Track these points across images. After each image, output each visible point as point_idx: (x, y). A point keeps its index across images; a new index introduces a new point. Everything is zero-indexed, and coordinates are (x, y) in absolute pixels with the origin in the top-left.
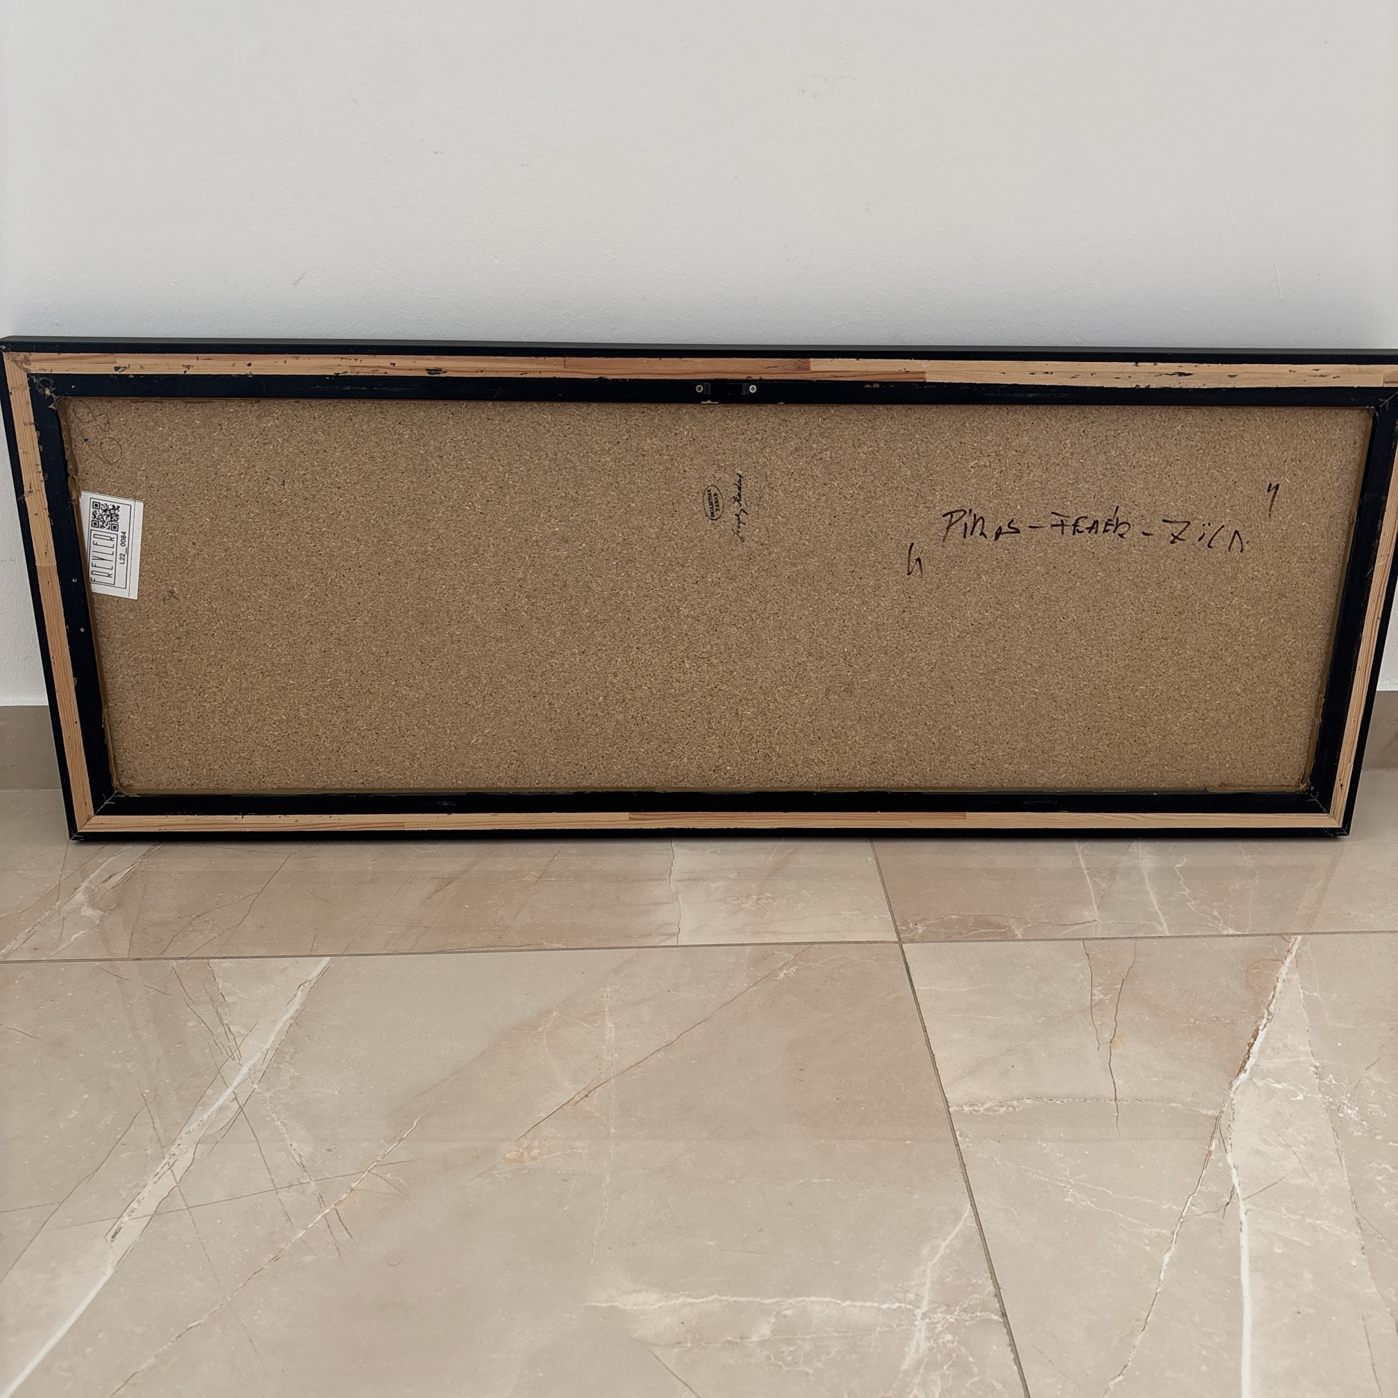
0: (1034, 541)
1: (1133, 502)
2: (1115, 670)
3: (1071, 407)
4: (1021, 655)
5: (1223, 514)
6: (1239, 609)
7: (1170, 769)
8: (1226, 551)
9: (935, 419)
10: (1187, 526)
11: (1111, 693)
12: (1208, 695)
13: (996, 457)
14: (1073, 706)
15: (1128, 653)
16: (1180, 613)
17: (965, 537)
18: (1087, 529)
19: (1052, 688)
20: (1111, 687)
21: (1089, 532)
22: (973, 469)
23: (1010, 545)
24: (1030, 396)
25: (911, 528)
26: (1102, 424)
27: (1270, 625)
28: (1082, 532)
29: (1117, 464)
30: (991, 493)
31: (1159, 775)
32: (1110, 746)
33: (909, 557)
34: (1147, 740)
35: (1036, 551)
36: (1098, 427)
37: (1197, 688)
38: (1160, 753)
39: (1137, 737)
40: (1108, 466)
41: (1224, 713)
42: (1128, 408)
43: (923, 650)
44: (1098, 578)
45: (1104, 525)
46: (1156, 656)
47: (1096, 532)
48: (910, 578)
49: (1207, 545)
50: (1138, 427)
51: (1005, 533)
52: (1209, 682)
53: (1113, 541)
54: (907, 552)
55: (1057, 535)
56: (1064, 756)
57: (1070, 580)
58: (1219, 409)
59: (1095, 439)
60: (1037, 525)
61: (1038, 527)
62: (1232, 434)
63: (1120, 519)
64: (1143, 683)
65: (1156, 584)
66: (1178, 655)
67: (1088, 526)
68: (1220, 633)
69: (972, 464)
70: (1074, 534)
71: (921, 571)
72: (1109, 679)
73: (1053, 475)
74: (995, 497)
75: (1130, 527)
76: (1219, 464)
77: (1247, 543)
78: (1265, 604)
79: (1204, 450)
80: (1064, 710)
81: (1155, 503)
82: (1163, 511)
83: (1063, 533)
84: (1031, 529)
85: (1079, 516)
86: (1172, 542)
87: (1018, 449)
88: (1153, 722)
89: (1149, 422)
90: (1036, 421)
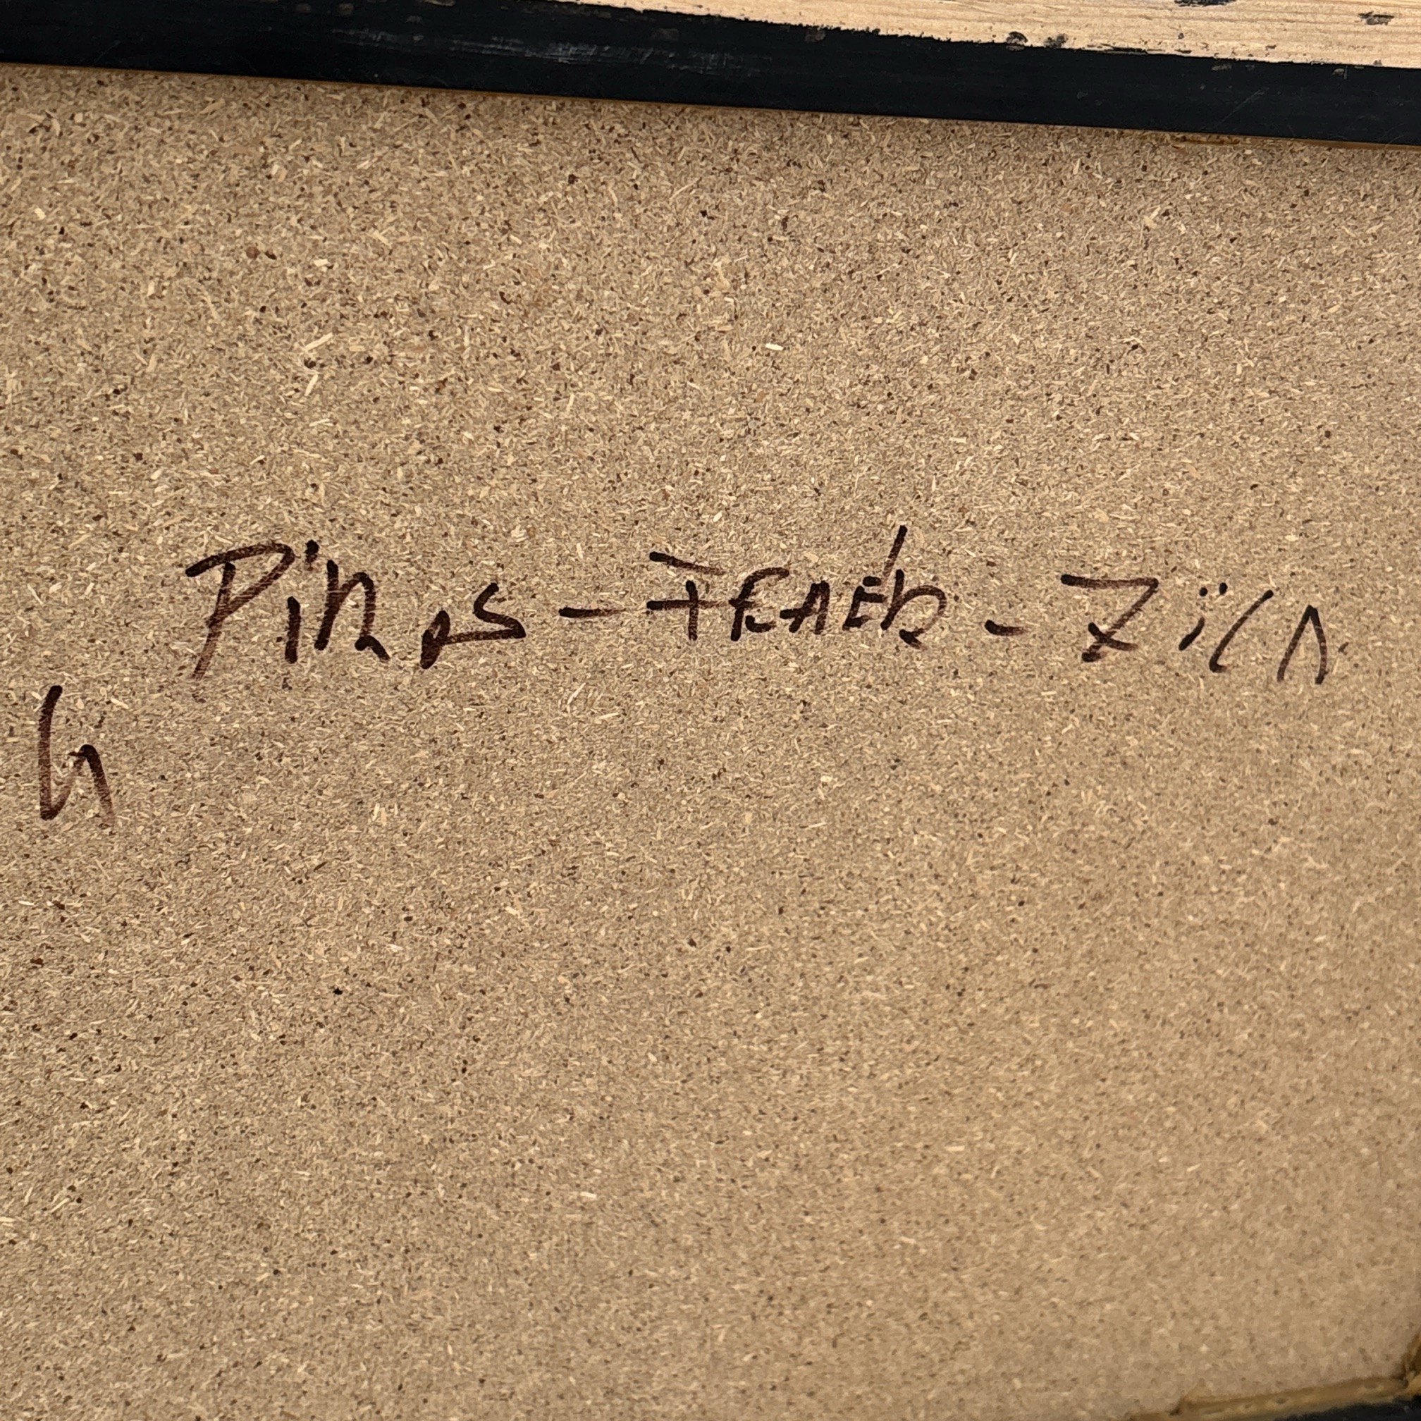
0: (581, 665)
1: (962, 510)
2: (868, 1101)
3: (737, 116)
4: (533, 1083)
5: (1272, 552)
6: (1291, 871)
7: (1029, 1385)
8: (1269, 681)
9: (120, 136)
10: (1144, 599)
11: (848, 1178)
12: (1165, 1149)
13: (416, 324)
14: (717, 1233)
15: (916, 1043)
16: (1098, 897)
17: (291, 655)
18: (785, 614)
19: (645, 1184)
20: (853, 1155)
21: (794, 628)
22: (315, 372)
23: (483, 684)
24: (563, 53)
25: (40, 624)
26: (856, 195)
27: (1381, 917)
28: (766, 627)
29: (909, 363)
30: (400, 473)
31: (995, 1404)
32: (841, 1341)
33: (44, 745)
34: (962, 1308)
35: (589, 703)
36: (841, 207)
37: (1134, 1133)
38: (1000, 1344)
39: (930, 1304)
40: (876, 372)
41: (1209, 1200)
42: (965, 128)
43: (131, 1101)
44: (821, 793)
45: (847, 601)
46: (1007, 1046)
47: (819, 628)
48: (54, 830)
49: (1205, 661)
50: (1000, 212)
51: (461, 638)
52: (1171, 1109)
53: (880, 656)
54: (33, 726)
55: (673, 640)
56: (684, 1393)
57: (715, 805)
58: (1304, 151)
59: (828, 258)
60: (594, 606)
61: (596, 613)
62: (1337, 249)
63: (908, 577)
64: (960, 1133)
65: (1022, 806)
66: (1081, 1033)
67: (792, 605)
68: (1222, 953)
69: (309, 349)
70: (735, 636)
71: (106, 801)
72: (846, 1132)
73: (658, 405)
74: (415, 491)
75: (942, 607)
76: (1278, 363)
77: (1341, 649)
78: (1374, 853)
79: (1232, 309)
80: (687, 1250)
81: (1040, 517)
82: (1065, 542)
83: (693, 634)
84: (566, 620)
85: (757, 568)
86: (1090, 656)
87: (512, 291)
88: (983, 1250)
89: (1043, 192)
90: (586, 170)
